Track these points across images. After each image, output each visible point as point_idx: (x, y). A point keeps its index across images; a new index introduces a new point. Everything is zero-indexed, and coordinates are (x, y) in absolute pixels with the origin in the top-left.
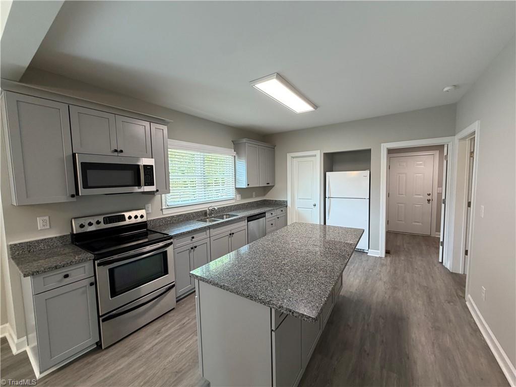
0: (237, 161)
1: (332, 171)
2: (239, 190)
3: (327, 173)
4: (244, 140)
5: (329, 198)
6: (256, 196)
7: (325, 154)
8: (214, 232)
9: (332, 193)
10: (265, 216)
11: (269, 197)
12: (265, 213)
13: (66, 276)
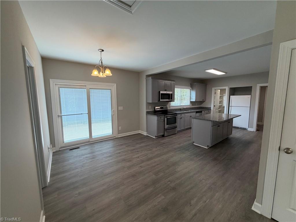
0: (192, 91)
1: (234, 95)
2: (191, 102)
3: (231, 96)
4: (195, 84)
5: (231, 106)
6: (198, 105)
7: (230, 88)
8: (186, 114)
9: (232, 104)
10: (202, 112)
11: (203, 105)
12: (202, 111)
13: (161, 118)
